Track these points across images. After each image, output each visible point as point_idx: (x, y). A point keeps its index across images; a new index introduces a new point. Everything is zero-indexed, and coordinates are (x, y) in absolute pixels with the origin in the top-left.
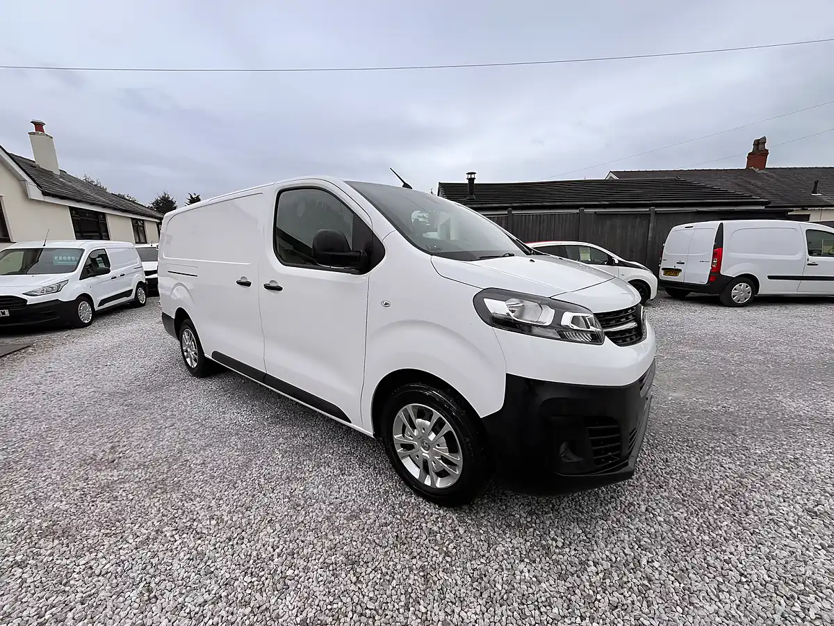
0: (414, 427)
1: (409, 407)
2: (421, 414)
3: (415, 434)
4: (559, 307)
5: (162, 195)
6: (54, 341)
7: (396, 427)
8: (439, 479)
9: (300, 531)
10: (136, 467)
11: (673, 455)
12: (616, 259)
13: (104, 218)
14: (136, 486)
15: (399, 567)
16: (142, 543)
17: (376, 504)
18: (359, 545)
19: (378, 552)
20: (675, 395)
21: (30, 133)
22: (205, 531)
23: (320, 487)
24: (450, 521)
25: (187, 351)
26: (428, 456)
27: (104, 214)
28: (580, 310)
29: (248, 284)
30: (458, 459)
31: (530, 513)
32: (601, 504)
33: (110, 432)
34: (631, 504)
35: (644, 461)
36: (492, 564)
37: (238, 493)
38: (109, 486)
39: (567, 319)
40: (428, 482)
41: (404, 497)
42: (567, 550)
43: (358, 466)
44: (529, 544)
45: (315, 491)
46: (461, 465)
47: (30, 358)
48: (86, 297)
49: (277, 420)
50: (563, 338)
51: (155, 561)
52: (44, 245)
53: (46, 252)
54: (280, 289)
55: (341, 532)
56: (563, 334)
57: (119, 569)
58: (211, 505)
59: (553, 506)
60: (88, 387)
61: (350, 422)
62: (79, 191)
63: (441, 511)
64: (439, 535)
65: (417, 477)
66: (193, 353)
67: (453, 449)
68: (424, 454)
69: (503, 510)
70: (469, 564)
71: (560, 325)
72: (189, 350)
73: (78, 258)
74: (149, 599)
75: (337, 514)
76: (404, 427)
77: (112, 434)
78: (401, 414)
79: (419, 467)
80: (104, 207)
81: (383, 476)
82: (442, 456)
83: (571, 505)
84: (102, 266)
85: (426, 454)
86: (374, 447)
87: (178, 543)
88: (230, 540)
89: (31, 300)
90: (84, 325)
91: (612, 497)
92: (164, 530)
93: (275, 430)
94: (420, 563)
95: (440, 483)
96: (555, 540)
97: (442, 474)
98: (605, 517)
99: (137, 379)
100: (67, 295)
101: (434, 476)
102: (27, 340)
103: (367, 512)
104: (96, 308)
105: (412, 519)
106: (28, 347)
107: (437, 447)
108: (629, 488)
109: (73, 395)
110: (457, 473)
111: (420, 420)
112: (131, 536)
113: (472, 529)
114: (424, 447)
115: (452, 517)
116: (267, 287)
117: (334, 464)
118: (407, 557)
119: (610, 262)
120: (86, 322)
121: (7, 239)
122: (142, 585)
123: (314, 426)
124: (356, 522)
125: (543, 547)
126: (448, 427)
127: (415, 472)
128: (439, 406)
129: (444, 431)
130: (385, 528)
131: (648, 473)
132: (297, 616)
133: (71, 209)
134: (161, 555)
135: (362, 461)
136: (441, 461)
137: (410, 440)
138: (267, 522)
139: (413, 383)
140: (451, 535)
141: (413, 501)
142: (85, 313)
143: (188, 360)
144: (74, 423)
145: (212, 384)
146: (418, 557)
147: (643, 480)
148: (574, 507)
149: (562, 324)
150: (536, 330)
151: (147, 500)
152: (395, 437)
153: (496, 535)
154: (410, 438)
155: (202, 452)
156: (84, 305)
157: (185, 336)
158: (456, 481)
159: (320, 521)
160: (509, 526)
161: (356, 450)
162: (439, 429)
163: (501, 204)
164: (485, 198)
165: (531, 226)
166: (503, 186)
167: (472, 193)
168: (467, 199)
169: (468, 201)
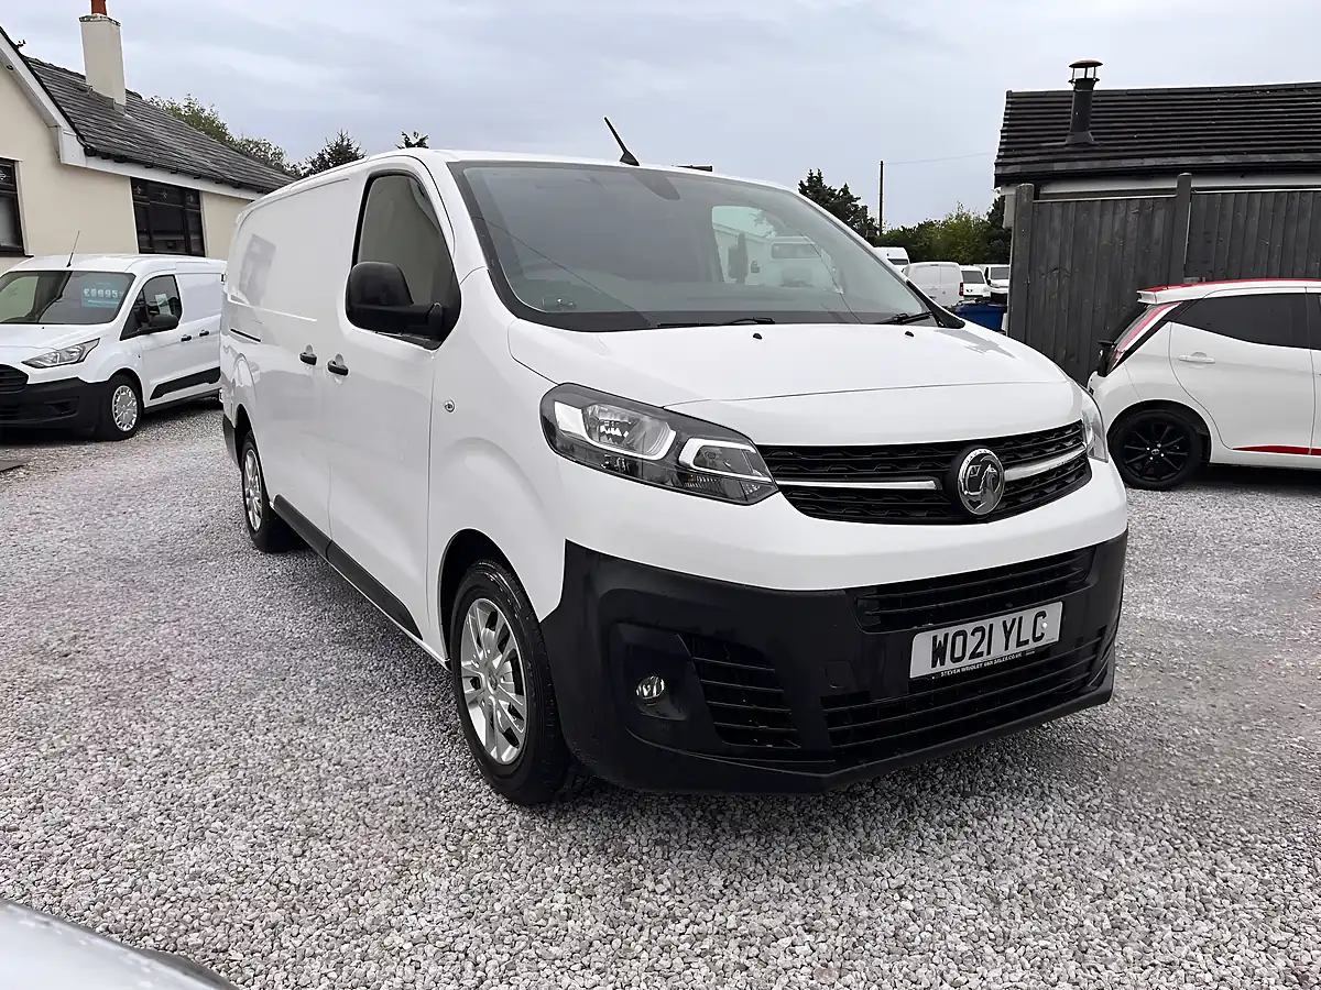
0: (480, 644)
1: (477, 605)
3: (481, 658)
5: (334, 139)
6: (62, 461)
7: (464, 646)
8: (511, 746)
10: (94, 668)
13: (198, 202)
14: (82, 691)
16: (54, 755)
21: (82, 19)
22: (139, 759)
25: (249, 495)
26: (494, 701)
27: (196, 193)
29: (313, 361)
30: (521, 706)
33: (82, 616)
38: (48, 685)
40: (494, 752)
46: (524, 715)
47: (16, 487)
48: (127, 377)
51: (59, 776)
52: (69, 265)
53: (76, 279)
54: (346, 372)
57: (17, 774)
58: (167, 732)
60: (82, 544)
61: (421, 638)
62: (154, 142)
65: (484, 743)
67: (518, 686)
72: (252, 493)
73: (122, 293)
74: (35, 808)
76: (472, 645)
77: (84, 619)
78: (468, 620)
79: (485, 722)
80: (198, 177)
82: (507, 700)
84: (166, 312)
85: (492, 696)
87: (98, 764)
89: (35, 377)
90: (120, 436)
92: (89, 747)
95: (506, 755)
97: (509, 736)
99: (162, 541)
100: (95, 371)
101: (501, 739)
102: (21, 454)
104: (147, 403)
106: (19, 467)
107: (502, 682)
109: (55, 553)
110: (522, 732)
111: (486, 631)
112: (46, 745)
114: (491, 683)
116: (331, 368)
120: (125, 429)
121: (17, 250)
122: (33, 795)
126: (512, 641)
127: (482, 733)
128: (504, 601)
129: (509, 648)
132: (193, 866)
133: (135, 182)
134: (70, 772)
136: (506, 710)
137: (476, 670)
142: (124, 410)
143: (251, 514)
144: (38, 596)
151: (87, 710)
152: (463, 664)
154: (477, 665)
156: (124, 394)
157: (248, 463)
158: (521, 748)
162: (504, 646)
163: (1170, 159)
164: (1133, 138)
165: (1253, 229)
166: (1216, 96)
167: (1082, 124)
168: (1067, 145)
169: (1067, 149)
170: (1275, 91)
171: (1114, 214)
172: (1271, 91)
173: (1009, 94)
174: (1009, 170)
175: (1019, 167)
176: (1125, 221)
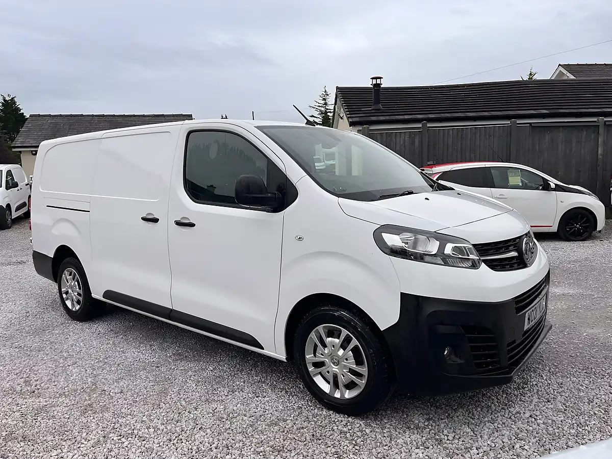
0: (325, 346)
1: (320, 328)
2: (331, 333)
3: (326, 352)
4: (443, 239)
7: (309, 347)
8: (348, 391)
9: (229, 433)
10: (58, 395)
11: (569, 379)
12: (553, 182)
15: (317, 452)
16: (96, 444)
17: (292, 416)
18: (282, 441)
19: (298, 444)
20: (592, 331)
22: (146, 436)
23: (239, 405)
24: (358, 425)
25: (67, 293)
26: (338, 371)
28: (460, 241)
29: (155, 220)
30: (364, 370)
31: (428, 420)
32: (492, 414)
34: (518, 413)
35: (541, 384)
36: (393, 449)
37: (164, 411)
38: (42, 409)
39: (449, 249)
40: (337, 395)
41: (316, 411)
42: (457, 441)
43: (270, 391)
44: (424, 438)
45: (235, 408)
46: (366, 374)
49: (180, 357)
50: (446, 264)
54: (193, 225)
55: (265, 433)
56: (446, 261)
58: (144, 420)
59: (449, 415)
61: (263, 349)
63: (350, 419)
64: (348, 434)
65: (328, 392)
66: (76, 294)
67: (359, 362)
68: (334, 369)
69: (405, 418)
70: (374, 450)
71: (444, 253)
72: (70, 291)
75: (259, 423)
76: (316, 346)
78: (313, 335)
79: (329, 383)
81: (295, 397)
82: (350, 369)
83: (465, 414)
85: (335, 369)
86: (283, 376)
87: (126, 443)
88: (170, 440)
91: (503, 408)
92: (109, 436)
93: (182, 365)
94: (333, 450)
95: (348, 395)
96: (447, 435)
97: (350, 386)
98: (492, 421)
101: (343, 389)
103: (285, 421)
105: (325, 425)
107: (345, 361)
108: (519, 402)
110: (364, 382)
111: (330, 339)
112: (83, 440)
113: (377, 430)
114: (334, 363)
115: (359, 423)
116: (178, 223)
117: (247, 390)
118: (323, 447)
119: (546, 187)
123: (220, 362)
124: (276, 427)
125: (437, 440)
126: (355, 342)
127: (326, 387)
128: (347, 324)
129: (351, 346)
130: (302, 430)
131: (540, 393)
134: (116, 450)
135: (273, 388)
136: (349, 374)
137: (320, 358)
138: (198, 429)
139: (324, 306)
140: (359, 434)
141: (324, 413)
143: (69, 303)
145: (99, 327)
146: (332, 447)
147: (534, 397)
148: (467, 415)
149: (445, 253)
150: (427, 258)
151: (83, 418)
152: (307, 357)
153: (397, 433)
154: (321, 356)
155: (115, 384)
157: (66, 275)
158: (361, 390)
159: (245, 427)
160: (409, 428)
161: (267, 379)
162: (346, 345)
163: (413, 116)
164: (395, 107)
165: (450, 142)
166: (416, 90)
167: (377, 101)
168: (372, 110)
169: (373, 111)
170: (436, 88)
171: (400, 137)
172: (434, 88)
173: (337, 88)
174: (354, 120)
175: (358, 118)
176: (404, 140)
